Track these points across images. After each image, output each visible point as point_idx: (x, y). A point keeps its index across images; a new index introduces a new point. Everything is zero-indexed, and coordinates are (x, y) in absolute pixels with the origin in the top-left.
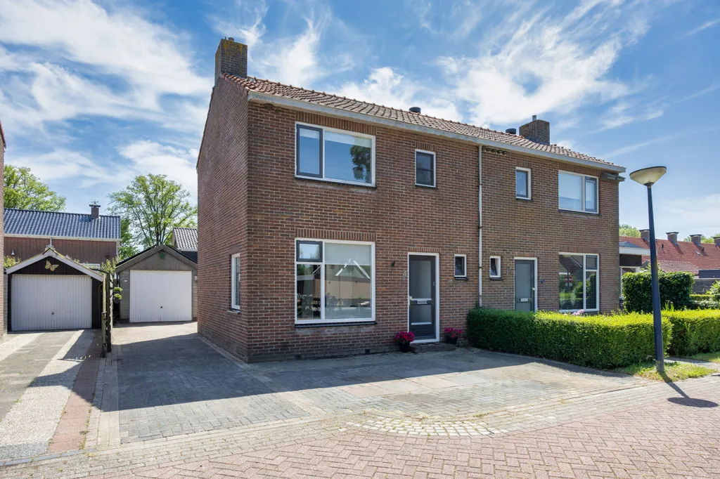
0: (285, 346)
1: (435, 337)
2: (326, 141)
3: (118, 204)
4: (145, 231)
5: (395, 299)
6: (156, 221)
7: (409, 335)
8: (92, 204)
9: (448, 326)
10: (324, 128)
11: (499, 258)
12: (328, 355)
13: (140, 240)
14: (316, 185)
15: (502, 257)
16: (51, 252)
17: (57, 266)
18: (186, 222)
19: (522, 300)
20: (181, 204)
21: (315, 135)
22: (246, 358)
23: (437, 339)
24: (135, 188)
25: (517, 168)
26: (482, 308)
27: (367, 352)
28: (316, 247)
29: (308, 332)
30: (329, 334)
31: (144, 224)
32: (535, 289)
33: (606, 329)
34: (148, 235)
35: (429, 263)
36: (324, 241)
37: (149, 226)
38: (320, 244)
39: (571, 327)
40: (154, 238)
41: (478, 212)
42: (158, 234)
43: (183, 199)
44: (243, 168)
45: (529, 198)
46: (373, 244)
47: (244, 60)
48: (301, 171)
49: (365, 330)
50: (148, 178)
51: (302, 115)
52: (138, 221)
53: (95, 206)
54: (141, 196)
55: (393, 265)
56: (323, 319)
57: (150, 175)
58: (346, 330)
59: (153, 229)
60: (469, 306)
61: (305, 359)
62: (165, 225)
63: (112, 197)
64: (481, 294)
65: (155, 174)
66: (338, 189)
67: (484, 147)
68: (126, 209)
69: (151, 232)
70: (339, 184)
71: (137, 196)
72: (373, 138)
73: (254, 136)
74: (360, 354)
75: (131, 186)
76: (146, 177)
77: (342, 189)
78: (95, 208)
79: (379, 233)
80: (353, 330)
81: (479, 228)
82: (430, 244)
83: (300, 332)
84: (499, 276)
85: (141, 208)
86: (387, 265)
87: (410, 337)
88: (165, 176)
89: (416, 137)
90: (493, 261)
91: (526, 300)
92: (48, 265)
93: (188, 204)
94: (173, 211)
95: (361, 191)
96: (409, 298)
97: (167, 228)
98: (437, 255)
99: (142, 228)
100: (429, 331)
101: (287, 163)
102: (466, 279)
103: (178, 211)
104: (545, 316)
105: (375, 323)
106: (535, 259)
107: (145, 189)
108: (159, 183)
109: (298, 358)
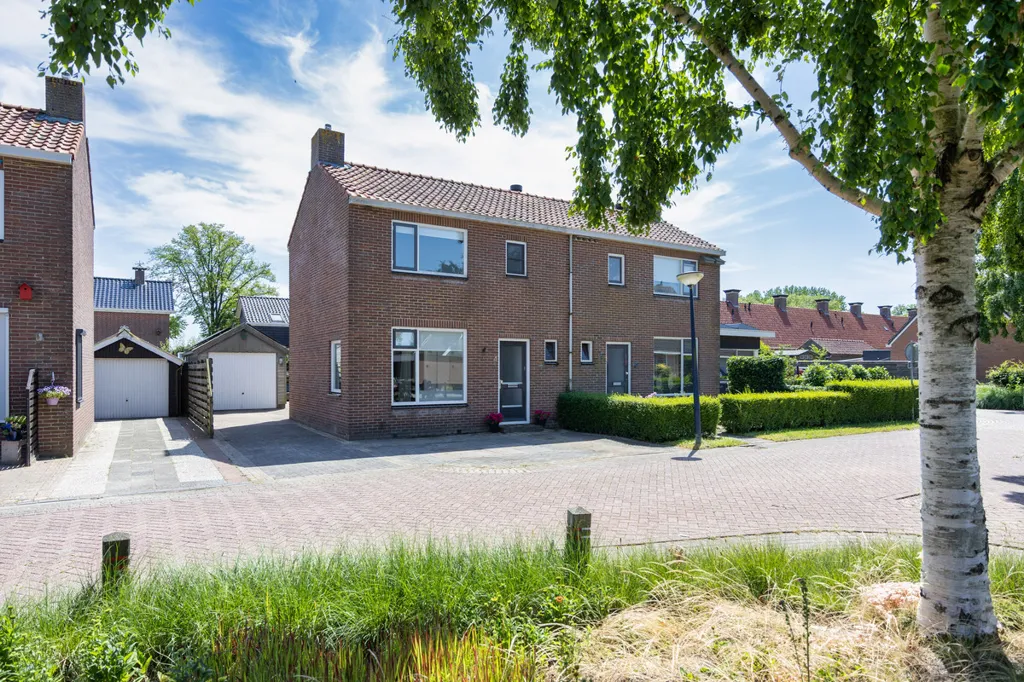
0: (382, 426)
1: (525, 420)
2: (421, 237)
3: (160, 262)
4: (196, 297)
5: (486, 383)
6: (210, 285)
7: (498, 416)
8: (136, 266)
9: (538, 408)
10: (418, 224)
11: (590, 343)
12: (422, 434)
13: (189, 309)
14: (411, 278)
15: (593, 342)
16: (125, 333)
17: (131, 348)
18: (250, 286)
19: (615, 384)
20: (243, 262)
21: (410, 231)
22: (348, 436)
23: (528, 421)
24: (183, 242)
25: (610, 254)
26: (574, 391)
27: (459, 432)
28: (410, 335)
29: (404, 413)
30: (423, 415)
31: (194, 289)
32: (629, 373)
33: (658, 408)
34: (200, 302)
35: (520, 349)
36: (419, 329)
37: (202, 290)
38: (415, 332)
39: (633, 407)
40: (209, 306)
41: (569, 298)
42: (213, 302)
43: (246, 256)
44: (344, 262)
45: (623, 284)
46: (465, 331)
47: (341, 148)
48: (397, 265)
49: (457, 411)
50: (200, 228)
51: (398, 214)
52: (187, 285)
53: (140, 269)
54: (191, 252)
55: (484, 350)
56: (417, 402)
57: (201, 224)
58: (439, 411)
59: (206, 295)
60: (559, 389)
61: (401, 438)
62: (223, 290)
63: (152, 253)
64: (571, 377)
65: (208, 223)
66: (431, 280)
67: (574, 236)
68: (170, 269)
69: (203, 298)
70: (432, 276)
71: (185, 253)
72: (465, 231)
73: (354, 234)
74: (452, 434)
75: (178, 239)
76: (197, 226)
77: (435, 281)
78: (140, 272)
79: (471, 321)
80: (445, 411)
81: (569, 314)
82: (521, 331)
83: (396, 413)
84: (591, 360)
85: (191, 268)
86: (478, 351)
87: (499, 418)
88: (222, 226)
89: (507, 229)
90: (585, 346)
91: (619, 384)
92: (122, 348)
93: (252, 262)
94: (232, 271)
95: (453, 282)
96: (500, 382)
97: (225, 293)
98: (528, 341)
99: (193, 293)
100: (520, 413)
101: (384, 257)
102: (557, 364)
103: (239, 271)
104: (617, 399)
105: (466, 405)
106: (629, 344)
107: (196, 243)
108: (214, 234)
109: (395, 436)
